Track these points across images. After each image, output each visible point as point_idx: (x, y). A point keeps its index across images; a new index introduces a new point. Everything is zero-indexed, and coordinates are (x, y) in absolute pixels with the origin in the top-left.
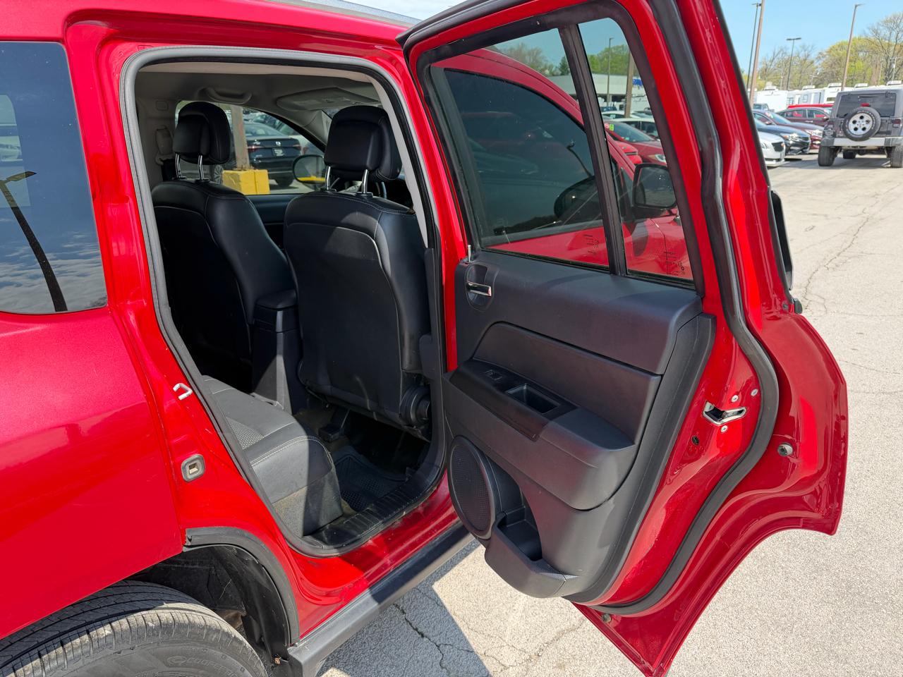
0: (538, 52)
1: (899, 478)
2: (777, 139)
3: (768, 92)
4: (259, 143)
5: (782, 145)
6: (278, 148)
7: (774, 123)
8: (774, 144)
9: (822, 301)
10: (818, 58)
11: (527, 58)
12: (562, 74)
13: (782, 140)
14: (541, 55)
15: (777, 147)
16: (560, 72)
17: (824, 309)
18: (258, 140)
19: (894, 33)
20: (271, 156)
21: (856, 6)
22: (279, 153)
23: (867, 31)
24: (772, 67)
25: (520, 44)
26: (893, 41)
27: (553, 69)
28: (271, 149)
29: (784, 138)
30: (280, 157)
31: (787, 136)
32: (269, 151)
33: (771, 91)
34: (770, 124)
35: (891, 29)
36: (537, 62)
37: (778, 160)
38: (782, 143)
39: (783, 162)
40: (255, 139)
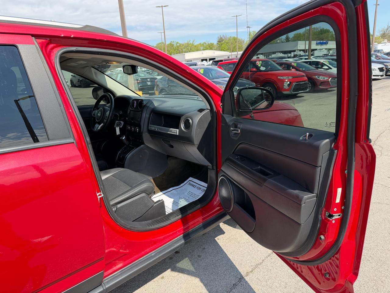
1: (388, 262)
2: (381, 66)
3: (383, 44)
4: (140, 80)
5: (384, 68)
6: (149, 81)
7: (381, 59)
8: (379, 68)
9: (381, 149)
13: (383, 66)
15: (381, 70)
16: (286, 41)
17: (380, 154)
18: (140, 79)
20: (146, 85)
22: (149, 83)
24: (387, 32)
27: (283, 40)
28: (146, 82)
29: (384, 65)
30: (149, 85)
31: (387, 64)
32: (145, 83)
33: (385, 44)
34: (379, 59)
37: (382, 76)
38: (384, 67)
39: (384, 77)
40: (139, 78)
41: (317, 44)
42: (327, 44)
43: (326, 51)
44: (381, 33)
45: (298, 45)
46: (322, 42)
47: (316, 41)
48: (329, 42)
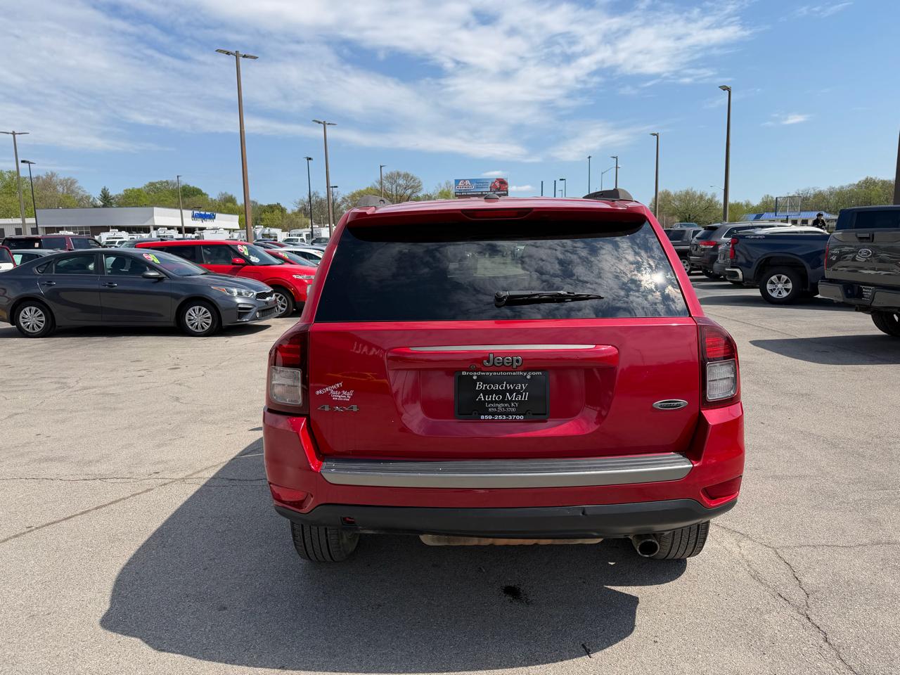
0: (73, 183)
10: (343, 202)
11: (60, 189)
12: (104, 206)
14: (76, 185)
19: (394, 186)
21: (381, 167)
23: (376, 184)
25: (50, 174)
26: (394, 192)
35: (392, 184)
36: (73, 192)
41: (194, 217)
42: (215, 218)
43: (227, 232)
44: (300, 206)
45: (153, 216)
46: (203, 213)
47: (191, 212)
48: (218, 215)
